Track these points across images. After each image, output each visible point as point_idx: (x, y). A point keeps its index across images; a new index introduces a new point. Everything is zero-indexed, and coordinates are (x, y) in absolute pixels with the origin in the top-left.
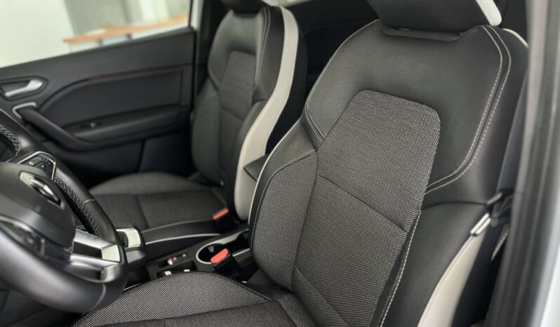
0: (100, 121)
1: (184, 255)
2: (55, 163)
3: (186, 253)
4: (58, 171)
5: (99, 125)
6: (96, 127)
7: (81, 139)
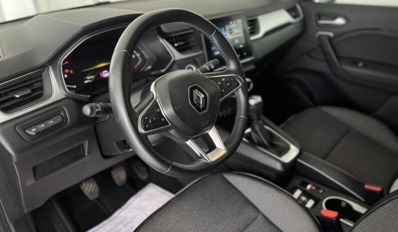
0: (368, 64)
1: (321, 191)
2: (240, 85)
3: (324, 191)
4: (240, 90)
5: (365, 67)
6: (362, 67)
7: (345, 71)
